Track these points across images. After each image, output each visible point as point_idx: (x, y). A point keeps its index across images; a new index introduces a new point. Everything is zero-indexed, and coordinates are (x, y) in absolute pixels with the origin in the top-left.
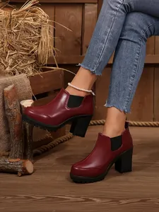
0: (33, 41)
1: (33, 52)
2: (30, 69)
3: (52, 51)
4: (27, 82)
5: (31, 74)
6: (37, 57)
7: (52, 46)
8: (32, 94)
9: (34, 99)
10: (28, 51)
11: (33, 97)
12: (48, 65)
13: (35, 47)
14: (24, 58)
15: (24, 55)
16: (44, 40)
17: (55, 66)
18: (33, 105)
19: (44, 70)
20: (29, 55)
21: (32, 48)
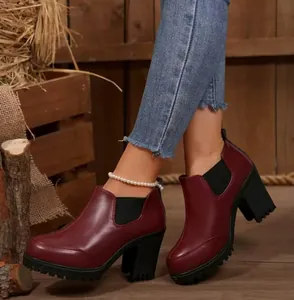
0: (24, 16)
1: (24, 40)
2: (19, 75)
3: (65, 36)
4: (14, 101)
5: (22, 84)
6: (33, 49)
7: (65, 27)
8: (25, 126)
9: (29, 137)
10: (13, 37)
11: (27, 131)
12: (57, 66)
13: (29, 29)
14: (6, 51)
15: (5, 46)
16: (46, 12)
17: (71, 66)
18: (28, 149)
19: (49, 76)
20: (16, 46)
21: (22, 31)
